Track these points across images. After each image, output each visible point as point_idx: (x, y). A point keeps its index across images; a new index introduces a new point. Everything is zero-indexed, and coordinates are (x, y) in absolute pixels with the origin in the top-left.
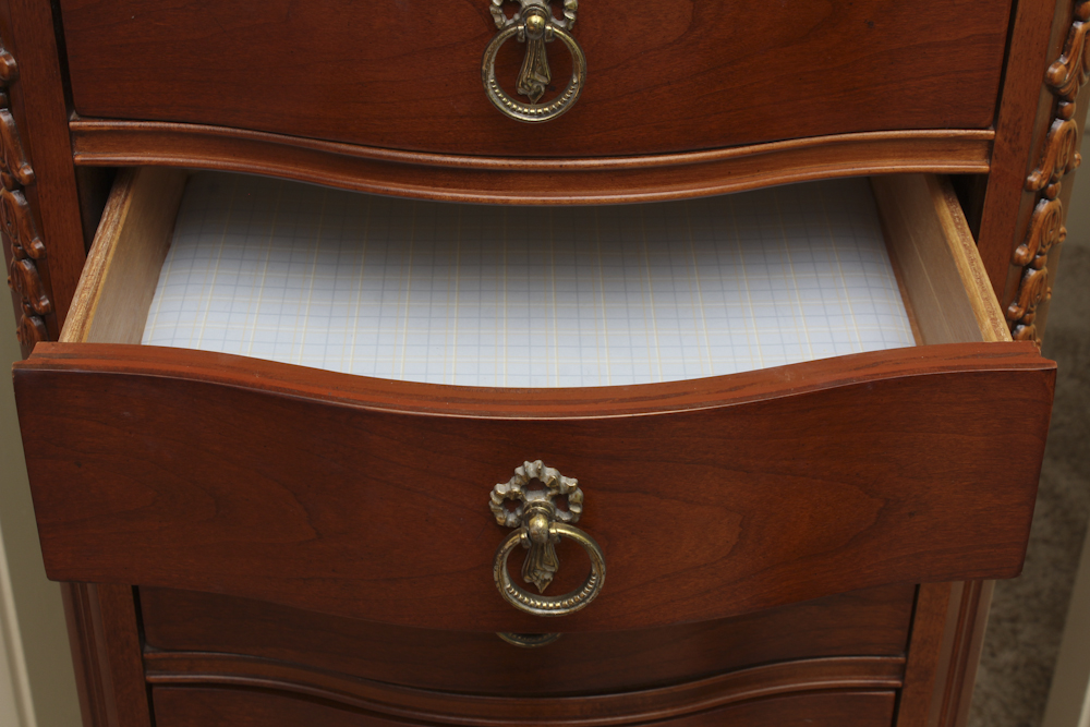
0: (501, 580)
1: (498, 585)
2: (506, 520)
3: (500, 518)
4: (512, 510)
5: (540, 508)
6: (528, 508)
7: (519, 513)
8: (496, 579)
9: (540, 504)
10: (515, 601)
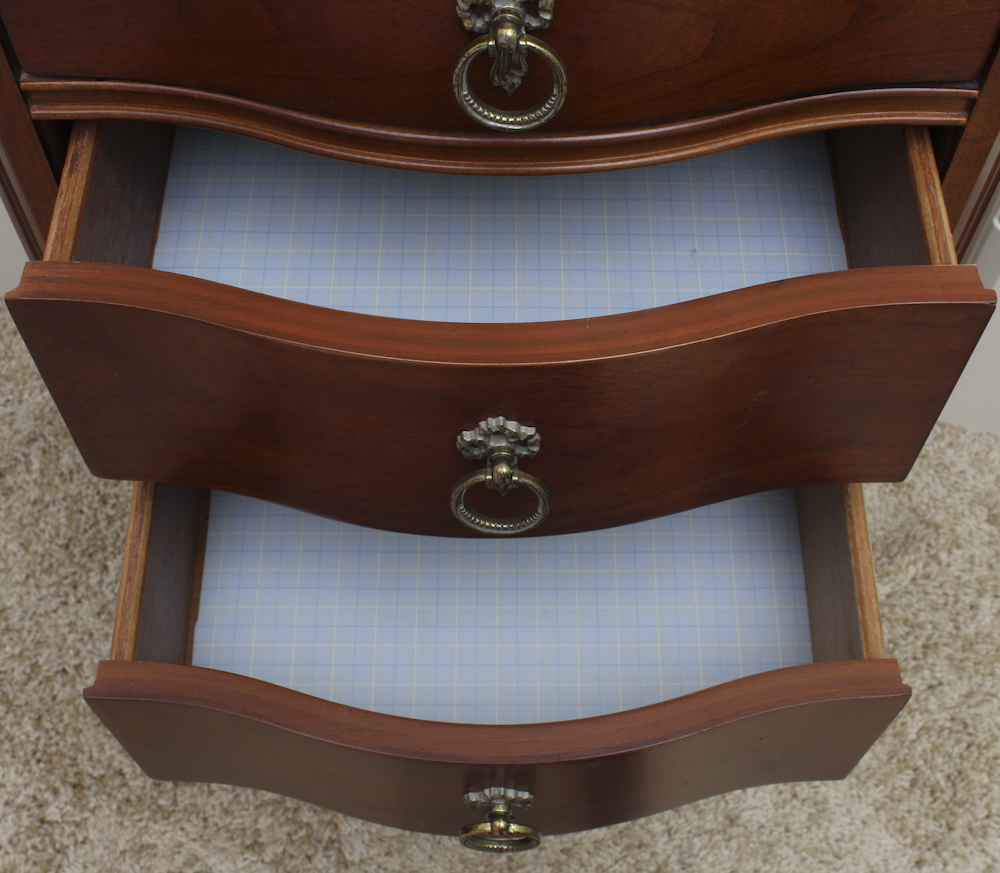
0: (460, 86)
1: (456, 90)
2: (474, 25)
3: (467, 24)
4: (480, 16)
5: (509, 16)
6: (496, 14)
7: (487, 19)
8: (455, 83)
9: (508, 11)
10: (469, 109)
